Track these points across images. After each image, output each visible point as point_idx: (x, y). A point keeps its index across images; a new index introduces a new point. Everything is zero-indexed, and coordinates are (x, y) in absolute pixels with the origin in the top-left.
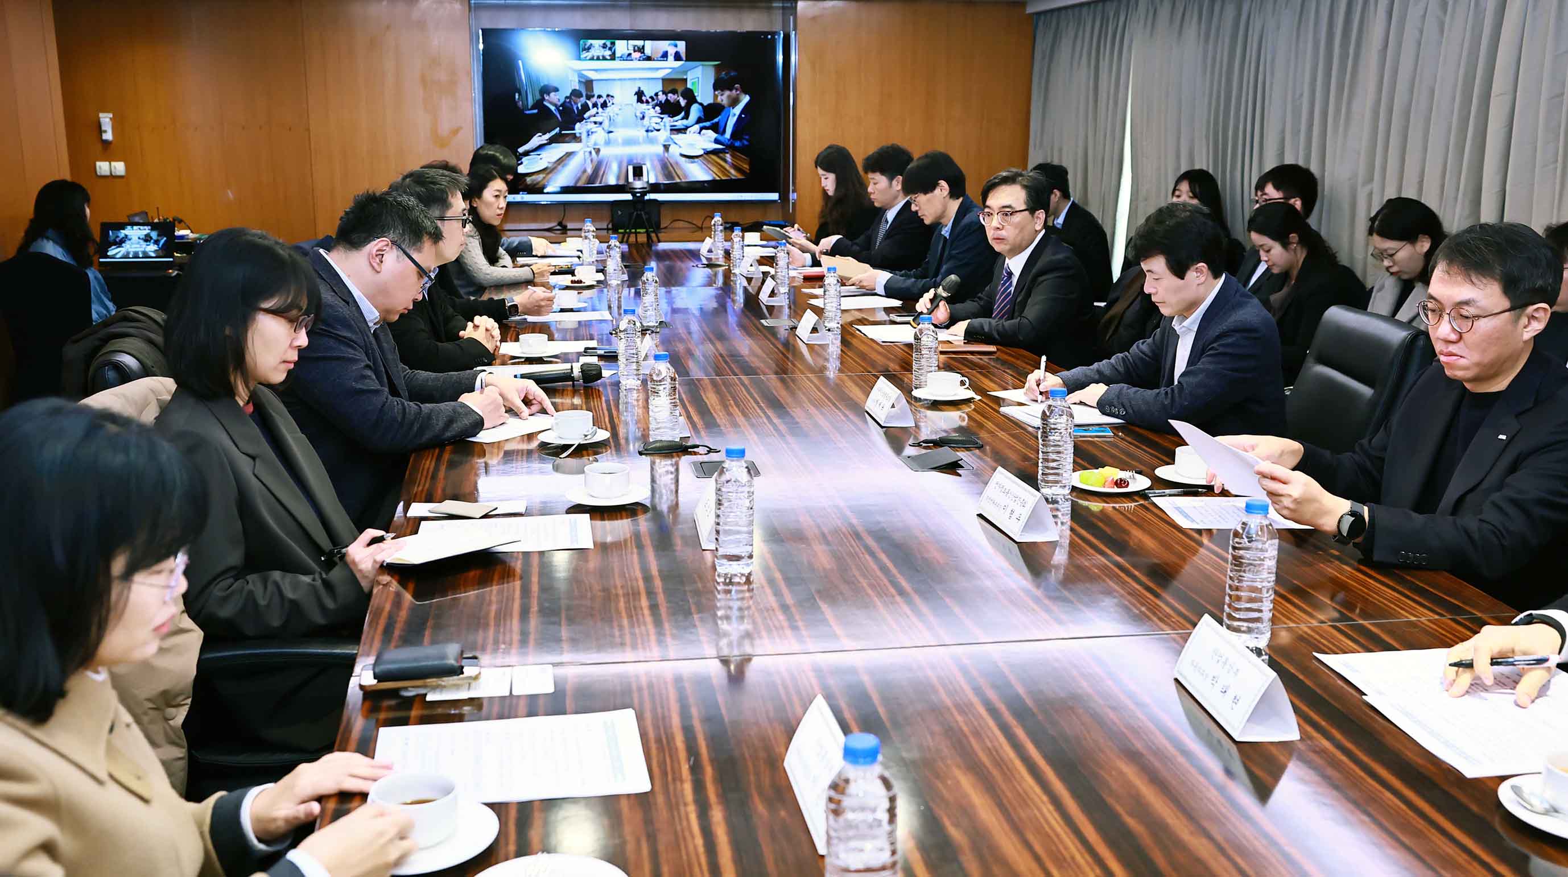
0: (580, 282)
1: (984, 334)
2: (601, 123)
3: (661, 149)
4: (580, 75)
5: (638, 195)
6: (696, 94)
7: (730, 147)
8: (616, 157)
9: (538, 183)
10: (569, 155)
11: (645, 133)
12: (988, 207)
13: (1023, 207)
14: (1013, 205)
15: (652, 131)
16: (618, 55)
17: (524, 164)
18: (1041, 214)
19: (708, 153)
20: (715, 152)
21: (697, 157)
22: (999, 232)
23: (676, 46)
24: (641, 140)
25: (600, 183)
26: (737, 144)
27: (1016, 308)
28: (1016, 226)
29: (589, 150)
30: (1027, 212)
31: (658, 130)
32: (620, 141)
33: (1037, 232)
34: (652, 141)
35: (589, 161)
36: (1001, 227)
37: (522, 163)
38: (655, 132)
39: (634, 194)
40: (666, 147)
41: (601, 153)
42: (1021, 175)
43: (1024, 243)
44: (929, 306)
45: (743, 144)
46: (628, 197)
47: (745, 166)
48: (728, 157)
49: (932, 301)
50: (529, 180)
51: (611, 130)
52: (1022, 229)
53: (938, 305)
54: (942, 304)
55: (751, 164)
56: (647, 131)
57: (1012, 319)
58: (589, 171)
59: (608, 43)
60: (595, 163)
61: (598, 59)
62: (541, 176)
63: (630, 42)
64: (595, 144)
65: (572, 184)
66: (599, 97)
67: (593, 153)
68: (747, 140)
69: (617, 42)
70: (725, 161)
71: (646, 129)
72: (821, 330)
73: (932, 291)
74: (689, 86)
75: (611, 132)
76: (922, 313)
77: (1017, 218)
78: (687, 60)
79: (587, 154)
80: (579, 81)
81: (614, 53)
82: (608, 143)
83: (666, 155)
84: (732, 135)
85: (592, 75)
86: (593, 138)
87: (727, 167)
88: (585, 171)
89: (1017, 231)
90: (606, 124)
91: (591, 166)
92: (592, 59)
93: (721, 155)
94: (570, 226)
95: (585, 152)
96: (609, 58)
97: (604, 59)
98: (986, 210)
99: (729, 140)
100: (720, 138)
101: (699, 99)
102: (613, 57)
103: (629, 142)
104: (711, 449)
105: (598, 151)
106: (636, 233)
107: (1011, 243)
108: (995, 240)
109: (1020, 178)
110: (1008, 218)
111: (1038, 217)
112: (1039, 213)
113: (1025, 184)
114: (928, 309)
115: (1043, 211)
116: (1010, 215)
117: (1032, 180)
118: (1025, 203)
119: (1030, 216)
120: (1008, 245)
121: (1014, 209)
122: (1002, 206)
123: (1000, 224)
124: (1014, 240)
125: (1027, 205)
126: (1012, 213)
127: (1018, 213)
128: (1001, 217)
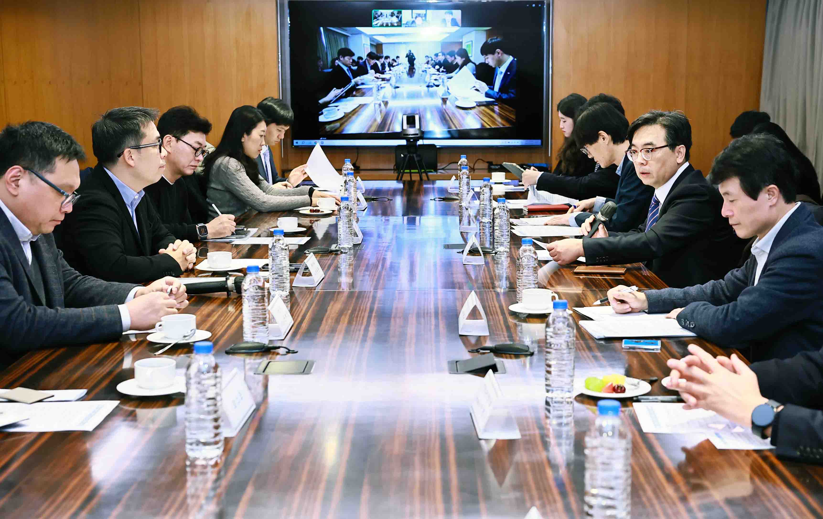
0: (318, 211)
2: (388, 80)
3: (440, 101)
4: (372, 40)
5: (412, 140)
6: (470, 55)
7: (499, 100)
8: (401, 109)
9: (336, 130)
10: (361, 106)
11: (426, 88)
12: (634, 145)
13: (664, 144)
14: (654, 143)
15: (432, 87)
16: (404, 22)
17: (324, 114)
18: (682, 149)
19: (480, 104)
20: (488, 104)
21: (471, 108)
22: (644, 167)
23: (452, 14)
24: (423, 94)
25: (388, 130)
26: (505, 96)
28: (658, 160)
29: (379, 102)
30: (667, 148)
31: (438, 86)
32: (405, 95)
33: (680, 165)
34: (432, 95)
35: (378, 111)
36: (644, 162)
37: (322, 114)
38: (435, 87)
39: (408, 140)
40: (444, 100)
41: (389, 105)
42: (661, 115)
43: (667, 175)
44: (589, 229)
45: (510, 97)
46: (403, 142)
47: (512, 116)
48: (496, 108)
49: (592, 224)
50: (328, 127)
51: (397, 85)
52: (664, 163)
53: (597, 229)
54: (601, 226)
55: (517, 115)
56: (428, 86)
58: (379, 120)
59: (396, 12)
60: (383, 114)
61: (387, 26)
62: (338, 124)
63: (414, 11)
64: (384, 97)
65: (364, 131)
66: (387, 57)
67: (382, 105)
68: (512, 93)
69: (403, 11)
70: (493, 111)
71: (427, 84)
73: (592, 216)
74: (464, 47)
75: (398, 87)
77: (659, 154)
78: (462, 26)
79: (377, 106)
80: (371, 44)
81: (400, 21)
82: (394, 97)
83: (444, 106)
84: (500, 89)
85: (382, 40)
86: (382, 92)
87: (495, 115)
88: (375, 120)
89: (659, 165)
90: (393, 81)
91: (380, 116)
92: (382, 26)
93: (491, 107)
94: (362, 167)
95: (375, 104)
96: (396, 25)
97: (392, 25)
98: (633, 148)
99: (498, 93)
100: (491, 92)
101: (472, 59)
102: (399, 24)
103: (413, 96)
104: (289, 350)
105: (386, 103)
106: (411, 173)
107: (655, 175)
108: (643, 173)
109: (661, 118)
110: (650, 154)
111: (679, 152)
112: (680, 148)
113: (665, 123)
114: (588, 232)
115: (683, 146)
116: (652, 151)
117: (672, 119)
118: (665, 140)
119: (671, 151)
120: (653, 177)
121: (655, 145)
122: (644, 143)
123: (644, 159)
124: (658, 172)
125: (667, 142)
126: (653, 149)
127: (659, 149)
128: (645, 153)
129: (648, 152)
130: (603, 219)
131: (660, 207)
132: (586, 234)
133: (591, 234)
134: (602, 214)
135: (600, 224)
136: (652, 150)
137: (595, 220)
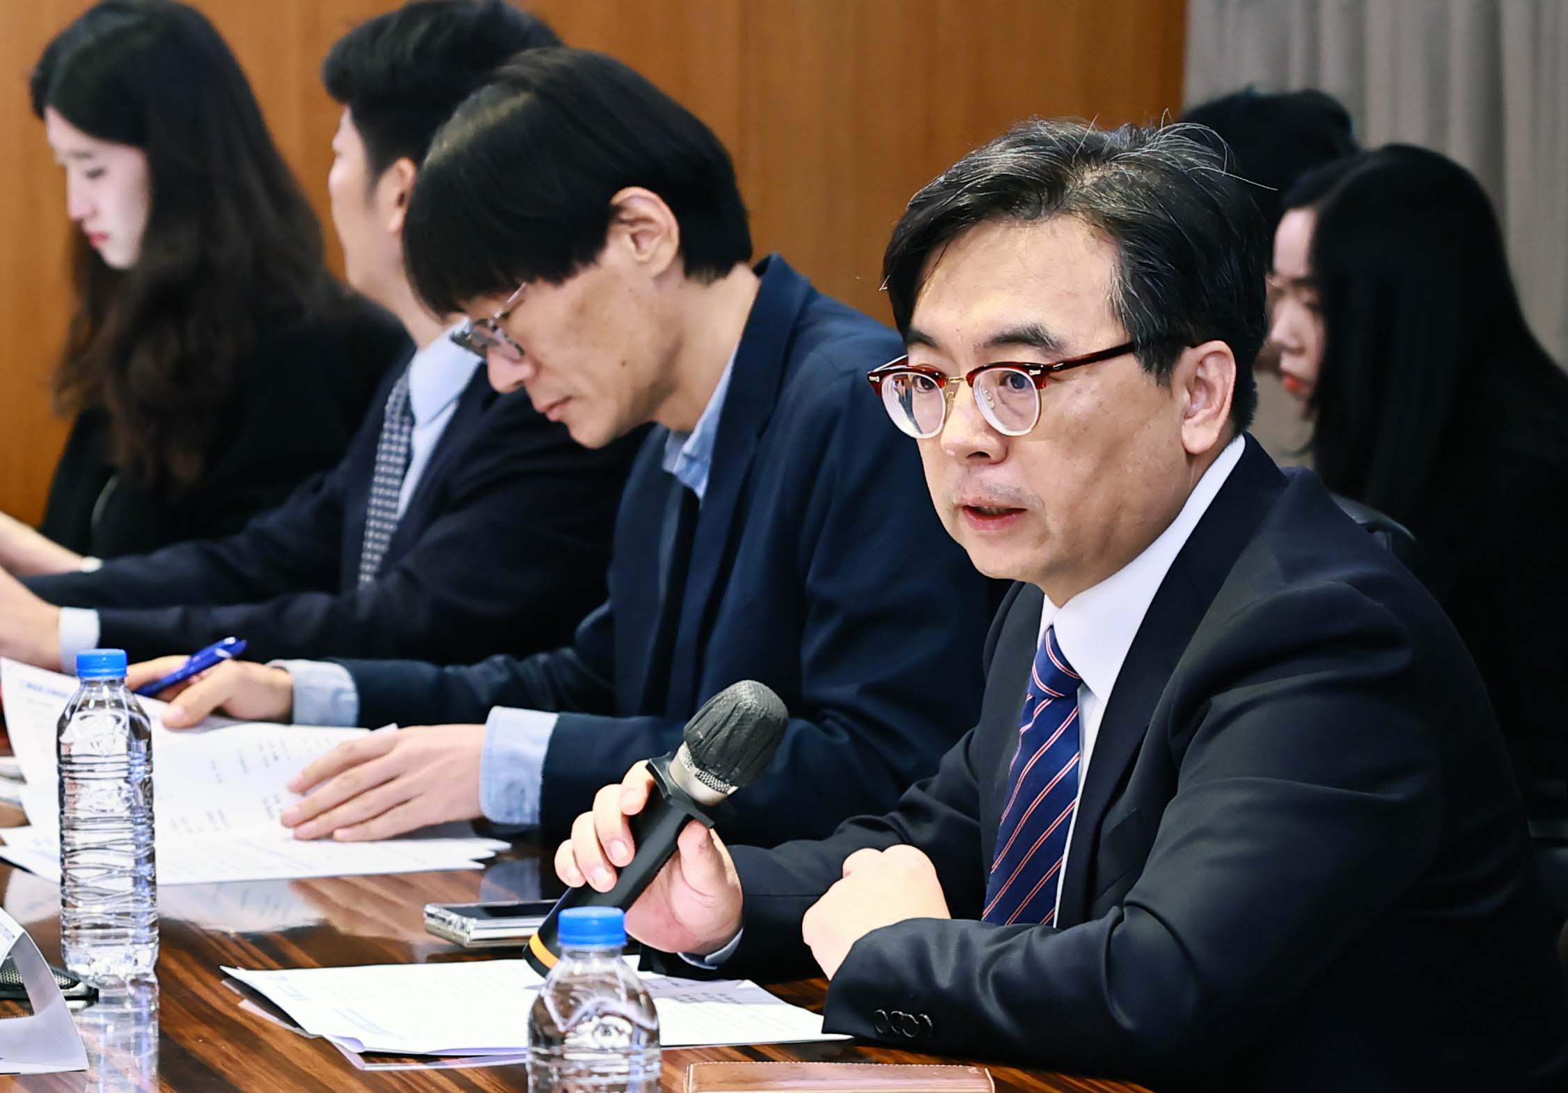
1: (934, 999)
12: (925, 340)
13: (1108, 337)
14: (1055, 328)
18: (1214, 364)
22: (988, 475)
27: (1104, 859)
28: (1075, 436)
30: (1128, 365)
33: (1199, 461)
36: (989, 444)
42: (1094, 154)
43: (1128, 523)
44: (623, 853)
49: (638, 826)
52: (1109, 455)
53: (672, 852)
54: (693, 839)
57: (1087, 918)
72: (46, 999)
73: (638, 777)
76: (584, 895)
77: (1079, 395)
89: (1083, 465)
98: (918, 357)
107: (1055, 525)
108: (976, 511)
109: (1090, 177)
110: (1029, 399)
111: (1198, 384)
112: (1201, 363)
113: (1113, 206)
114: (619, 871)
115: (1219, 345)
116: (1039, 382)
117: (1154, 180)
118: (1117, 313)
119: (1152, 379)
120: (1044, 537)
121: (1058, 346)
122: (994, 332)
123: (990, 429)
124: (1072, 509)
125: (1129, 325)
126: (1047, 370)
127: (1083, 369)
128: (995, 389)
129: (1018, 382)
130: (705, 790)
131: (1092, 715)
132: (604, 881)
133: (631, 879)
134: (700, 761)
135: (688, 820)
136: (1045, 375)
137: (657, 797)
